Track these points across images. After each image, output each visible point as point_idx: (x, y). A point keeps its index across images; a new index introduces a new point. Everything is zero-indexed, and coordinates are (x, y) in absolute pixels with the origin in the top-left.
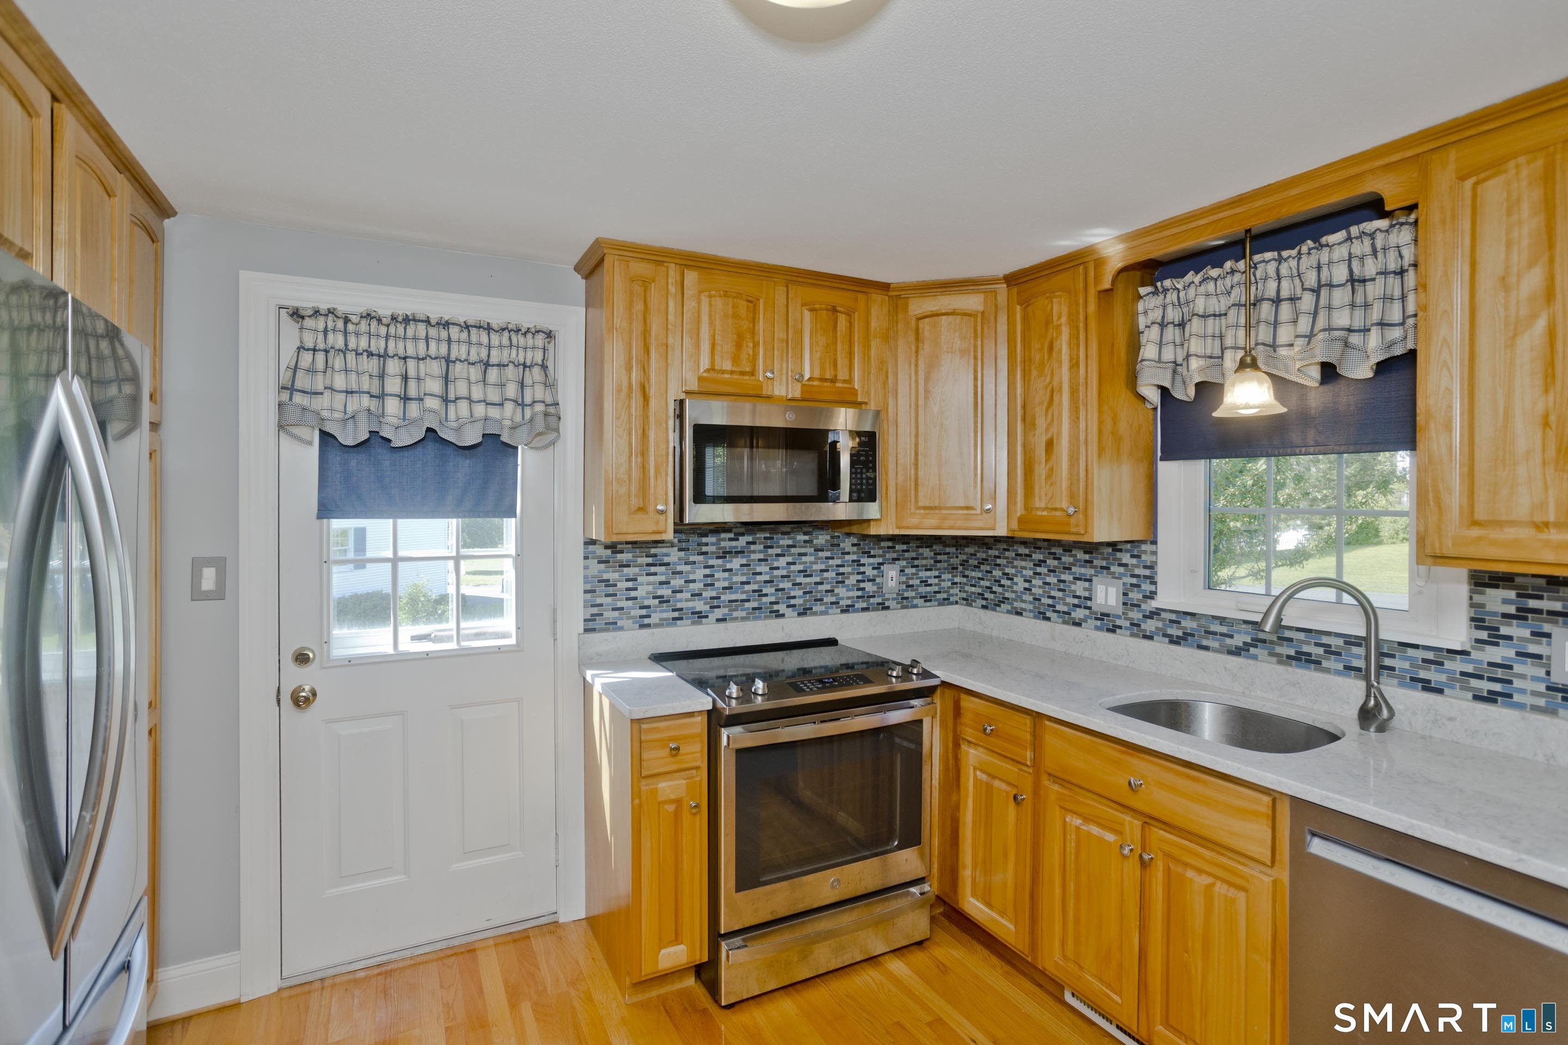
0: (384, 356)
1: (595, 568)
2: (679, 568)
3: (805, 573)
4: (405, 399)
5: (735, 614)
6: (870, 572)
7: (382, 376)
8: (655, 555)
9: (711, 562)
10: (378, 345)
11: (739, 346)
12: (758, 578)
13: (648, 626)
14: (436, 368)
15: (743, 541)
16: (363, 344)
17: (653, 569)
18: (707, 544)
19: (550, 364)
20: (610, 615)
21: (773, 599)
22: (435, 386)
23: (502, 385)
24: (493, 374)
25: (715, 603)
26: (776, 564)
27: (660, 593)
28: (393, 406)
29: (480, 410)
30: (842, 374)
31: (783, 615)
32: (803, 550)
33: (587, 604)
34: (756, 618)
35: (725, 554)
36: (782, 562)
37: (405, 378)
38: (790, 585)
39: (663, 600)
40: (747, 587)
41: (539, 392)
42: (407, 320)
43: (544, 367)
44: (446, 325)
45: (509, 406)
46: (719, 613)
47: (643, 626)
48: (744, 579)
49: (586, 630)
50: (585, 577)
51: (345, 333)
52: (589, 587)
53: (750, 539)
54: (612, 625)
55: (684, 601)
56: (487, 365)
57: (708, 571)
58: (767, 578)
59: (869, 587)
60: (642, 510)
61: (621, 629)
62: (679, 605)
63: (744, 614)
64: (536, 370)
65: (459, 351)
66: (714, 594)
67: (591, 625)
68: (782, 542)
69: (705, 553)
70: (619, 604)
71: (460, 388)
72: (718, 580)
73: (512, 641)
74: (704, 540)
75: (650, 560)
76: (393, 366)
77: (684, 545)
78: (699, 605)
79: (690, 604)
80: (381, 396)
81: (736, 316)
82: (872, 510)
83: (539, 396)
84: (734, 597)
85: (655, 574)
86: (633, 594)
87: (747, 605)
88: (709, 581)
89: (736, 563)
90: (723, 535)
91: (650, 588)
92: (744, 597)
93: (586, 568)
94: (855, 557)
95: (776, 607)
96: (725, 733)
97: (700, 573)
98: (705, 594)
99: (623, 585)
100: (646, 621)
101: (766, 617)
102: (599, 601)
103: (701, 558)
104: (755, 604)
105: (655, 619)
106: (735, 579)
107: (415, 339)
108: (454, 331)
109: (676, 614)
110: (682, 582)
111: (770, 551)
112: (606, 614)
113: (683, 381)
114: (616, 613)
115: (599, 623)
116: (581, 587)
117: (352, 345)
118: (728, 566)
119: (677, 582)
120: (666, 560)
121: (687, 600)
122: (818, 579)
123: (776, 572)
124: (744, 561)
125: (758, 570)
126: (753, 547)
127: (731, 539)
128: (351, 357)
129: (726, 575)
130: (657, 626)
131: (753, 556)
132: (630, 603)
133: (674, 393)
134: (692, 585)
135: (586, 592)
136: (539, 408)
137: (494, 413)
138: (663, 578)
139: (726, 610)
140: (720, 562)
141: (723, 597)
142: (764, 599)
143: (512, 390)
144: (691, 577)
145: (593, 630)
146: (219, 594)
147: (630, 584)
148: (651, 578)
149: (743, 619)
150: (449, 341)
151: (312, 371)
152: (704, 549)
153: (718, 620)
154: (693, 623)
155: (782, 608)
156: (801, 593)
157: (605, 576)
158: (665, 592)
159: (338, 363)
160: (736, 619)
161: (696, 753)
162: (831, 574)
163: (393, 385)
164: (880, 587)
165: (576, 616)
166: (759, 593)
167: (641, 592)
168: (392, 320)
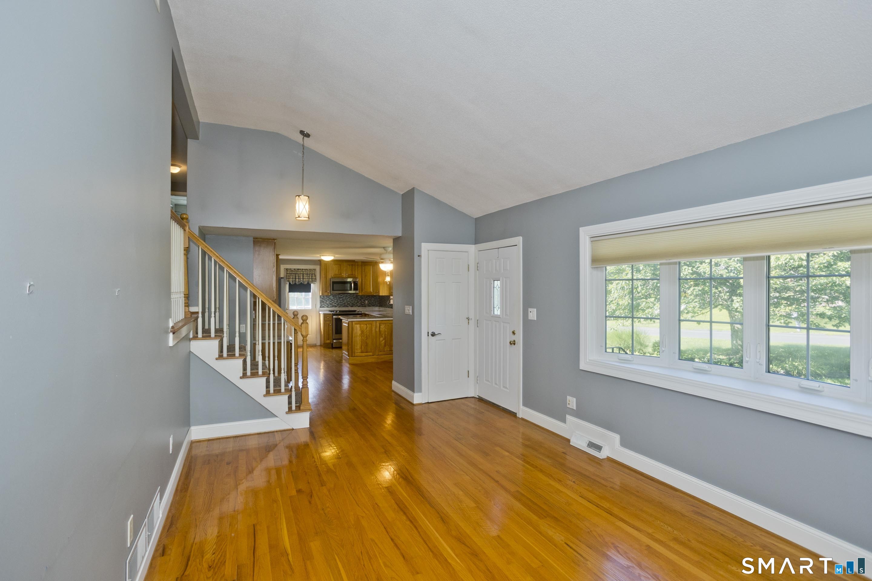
0: (296, 274)
1: (321, 299)
2: (333, 300)
3: (352, 301)
4: (298, 279)
6: (363, 301)
7: (296, 276)
8: (328, 298)
10: (295, 273)
11: (339, 271)
12: (345, 301)
14: (301, 275)
15: (342, 296)
16: (294, 272)
18: (337, 296)
19: (315, 273)
21: (347, 304)
22: (302, 277)
23: (309, 277)
24: (308, 275)
28: (297, 280)
29: (307, 280)
30: (354, 273)
33: (320, 304)
35: (339, 298)
36: (348, 299)
37: (298, 276)
39: (331, 304)
41: (314, 277)
43: (314, 274)
44: (303, 269)
45: (310, 279)
46: (339, 306)
47: (328, 307)
48: (342, 302)
51: (292, 271)
54: (323, 307)
55: (334, 304)
56: (308, 274)
59: (362, 303)
60: (326, 292)
63: (342, 306)
64: (313, 275)
65: (304, 273)
69: (337, 298)
70: (324, 304)
71: (305, 277)
73: (311, 308)
76: (297, 275)
77: (333, 296)
78: (336, 305)
80: (296, 278)
81: (338, 267)
82: (358, 292)
83: (314, 278)
85: (329, 300)
88: (337, 302)
89: (341, 299)
91: (329, 303)
92: (342, 304)
94: (360, 299)
96: (334, 317)
97: (336, 300)
99: (325, 302)
102: (322, 304)
105: (329, 306)
107: (299, 272)
108: (304, 270)
109: (332, 306)
111: (346, 298)
113: (331, 276)
115: (321, 307)
116: (319, 302)
117: (293, 273)
119: (333, 301)
122: (354, 302)
123: (347, 301)
128: (293, 274)
129: (340, 301)
131: (344, 298)
133: (330, 277)
134: (335, 302)
136: (314, 279)
137: (308, 280)
138: (331, 301)
141: (339, 304)
143: (310, 277)
150: (303, 272)
151: (289, 276)
155: (348, 306)
157: (323, 300)
159: (291, 275)
161: (331, 319)
162: (356, 301)
163: (297, 277)
164: (365, 304)
165: (319, 305)
166: (345, 304)
167: (327, 303)
168: (297, 270)
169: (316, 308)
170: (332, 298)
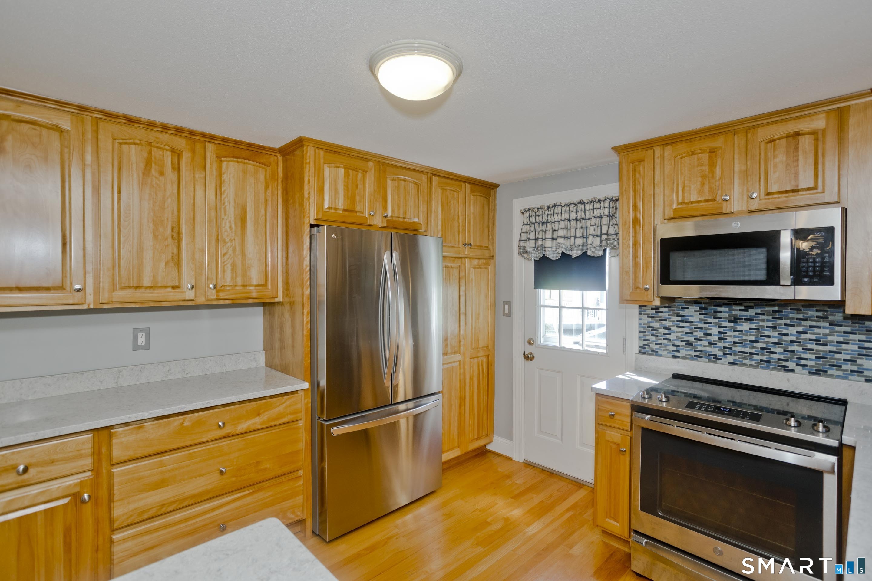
0: (547, 223)
1: (646, 320)
2: (700, 325)
3: (817, 341)
4: (553, 239)
5: (745, 362)
7: (546, 231)
8: (683, 316)
9: (724, 324)
10: (545, 219)
11: (703, 184)
12: (767, 339)
13: (678, 357)
15: (752, 312)
17: (681, 324)
18: (721, 312)
20: (654, 347)
21: (782, 357)
25: (728, 351)
26: (784, 331)
27: (686, 338)
30: (805, 184)
31: (792, 371)
32: (814, 324)
33: (640, 339)
34: (763, 368)
35: (736, 320)
36: (792, 330)
37: (553, 231)
38: (800, 349)
39: (688, 343)
40: (755, 345)
42: (555, 206)
46: (731, 358)
47: (674, 357)
48: (753, 338)
49: (640, 353)
50: (640, 324)
51: (535, 216)
52: (642, 329)
53: (759, 311)
54: (654, 353)
55: (702, 346)
57: (722, 330)
58: (776, 340)
60: (638, 288)
61: (661, 356)
62: (699, 348)
63: (753, 363)
65: (573, 215)
66: (727, 345)
67: (643, 350)
68: (791, 316)
69: (721, 318)
70: (660, 342)
72: (730, 336)
73: (605, 351)
74: (719, 309)
75: (679, 318)
76: (549, 226)
77: (703, 311)
78: (714, 351)
79: (707, 349)
81: (699, 165)
82: (828, 293)
84: (743, 350)
85: (683, 327)
86: (668, 337)
87: (755, 357)
88: (722, 336)
89: (746, 327)
90: (734, 307)
91: (679, 335)
92: (753, 351)
93: (640, 319)
95: (784, 363)
97: (715, 330)
98: (719, 344)
99: (662, 331)
100: (677, 354)
101: (774, 369)
102: (648, 338)
103: (717, 320)
104: (764, 358)
105: (682, 353)
106: (745, 337)
107: (557, 213)
109: (697, 354)
110: (702, 334)
111: (779, 321)
112: (652, 346)
114: (658, 346)
115: (647, 350)
116: (637, 329)
117: (537, 220)
118: (739, 328)
119: (698, 334)
120: (691, 319)
121: (705, 346)
122: (834, 349)
123: (784, 338)
124: (753, 326)
125: (767, 333)
126: (761, 317)
127: (740, 310)
128: (537, 225)
129: (737, 334)
130: (683, 358)
131: (761, 323)
132: (666, 342)
133: (657, 222)
134: (709, 337)
135: (640, 332)
138: (688, 330)
139: (737, 358)
140: (732, 324)
141: (734, 349)
142: (772, 356)
144: (709, 332)
145: (644, 353)
146: (509, 315)
147: (666, 331)
148: (680, 329)
149: (751, 366)
152: (719, 315)
153: (730, 363)
154: (710, 361)
155: (792, 365)
156: (813, 357)
157: (652, 325)
158: (690, 339)
160: (746, 365)
162: (852, 347)
165: (635, 344)
166: (768, 350)
167: (673, 336)
168: (549, 207)
169: (624, 351)
170: (696, 318)
